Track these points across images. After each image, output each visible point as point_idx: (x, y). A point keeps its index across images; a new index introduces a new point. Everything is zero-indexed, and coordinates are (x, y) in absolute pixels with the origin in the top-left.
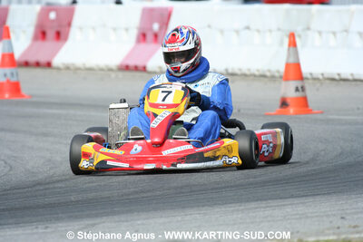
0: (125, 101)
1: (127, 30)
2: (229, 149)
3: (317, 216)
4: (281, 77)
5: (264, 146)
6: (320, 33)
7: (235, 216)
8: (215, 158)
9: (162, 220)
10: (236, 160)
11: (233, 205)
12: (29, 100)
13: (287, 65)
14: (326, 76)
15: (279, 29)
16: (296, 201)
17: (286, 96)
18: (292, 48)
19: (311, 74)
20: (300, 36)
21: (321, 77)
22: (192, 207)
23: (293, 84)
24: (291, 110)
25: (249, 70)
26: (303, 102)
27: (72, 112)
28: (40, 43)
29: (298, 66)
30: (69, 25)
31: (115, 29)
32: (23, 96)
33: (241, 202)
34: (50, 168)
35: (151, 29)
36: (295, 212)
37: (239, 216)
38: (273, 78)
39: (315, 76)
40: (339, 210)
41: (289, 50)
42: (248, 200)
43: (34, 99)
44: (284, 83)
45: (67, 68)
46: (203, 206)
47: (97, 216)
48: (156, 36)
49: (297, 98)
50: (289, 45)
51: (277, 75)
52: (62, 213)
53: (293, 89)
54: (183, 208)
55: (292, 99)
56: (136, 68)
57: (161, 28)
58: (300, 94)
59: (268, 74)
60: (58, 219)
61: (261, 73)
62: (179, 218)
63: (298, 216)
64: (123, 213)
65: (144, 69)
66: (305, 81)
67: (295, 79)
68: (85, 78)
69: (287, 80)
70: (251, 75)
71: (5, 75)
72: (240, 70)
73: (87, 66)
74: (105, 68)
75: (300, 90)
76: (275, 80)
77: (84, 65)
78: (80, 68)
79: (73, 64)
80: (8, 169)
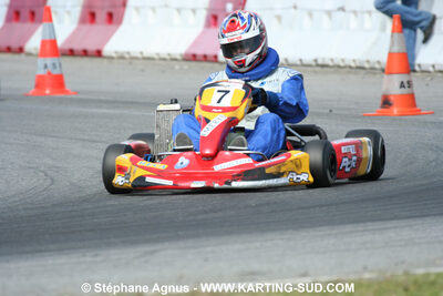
0: (176, 102)
1: (194, 11)
2: (297, 164)
4: (383, 71)
5: (344, 160)
8: (279, 175)
10: (306, 177)
12: (74, 96)
13: (391, 55)
14: (437, 68)
16: (402, 223)
17: (388, 93)
18: (396, 35)
19: (419, 66)
21: (431, 69)
23: (397, 79)
24: (395, 110)
25: (343, 60)
26: (410, 100)
27: (125, 112)
28: (88, 27)
29: (403, 56)
30: (124, 5)
31: (179, 10)
32: (67, 92)
35: (224, 10)
38: (373, 68)
39: (424, 68)
41: (392, 36)
43: (79, 96)
44: (385, 76)
45: (122, 58)
49: (402, 95)
50: (393, 31)
51: (377, 66)
53: (397, 85)
55: (395, 96)
56: (205, 58)
57: (235, 8)
58: (405, 91)
59: (367, 66)
61: (358, 64)
62: (258, 244)
65: (216, 59)
66: (412, 74)
67: (400, 73)
68: (143, 70)
69: (390, 73)
70: (345, 67)
71: (46, 66)
72: (332, 60)
73: (145, 55)
74: (168, 57)
75: (406, 85)
76: (375, 74)
77: (141, 53)
78: (136, 58)
79: (128, 53)
80: (49, 182)
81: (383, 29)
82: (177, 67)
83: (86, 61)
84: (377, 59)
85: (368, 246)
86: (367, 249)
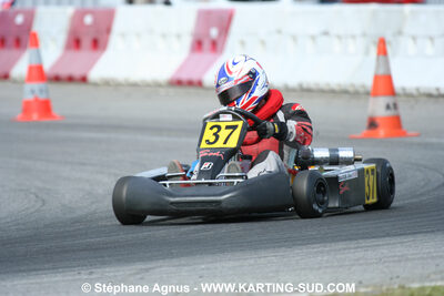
1: (179, 36)
4: (367, 94)
6: (414, 38)
9: (231, 264)
13: (377, 78)
14: (422, 91)
15: (364, 35)
16: (393, 240)
17: (374, 116)
18: (381, 57)
19: (404, 89)
21: (415, 92)
23: (383, 101)
24: (381, 132)
25: (328, 85)
26: (396, 122)
28: (74, 54)
29: (389, 78)
30: (108, 30)
31: (164, 36)
32: (54, 117)
34: (93, 203)
35: (208, 35)
37: (325, 258)
38: (357, 92)
39: (408, 91)
41: (378, 59)
44: (371, 99)
45: (107, 83)
47: (151, 259)
48: (214, 43)
49: (388, 118)
50: (379, 54)
51: (361, 90)
52: (109, 256)
53: (383, 107)
55: (381, 119)
56: (190, 83)
57: (220, 34)
58: (391, 113)
59: (351, 89)
60: (104, 264)
61: (343, 89)
62: (252, 261)
65: (200, 84)
66: (398, 97)
67: (385, 94)
69: (375, 95)
71: (33, 92)
74: (152, 84)
75: (391, 106)
77: (126, 80)
79: (113, 80)
80: (40, 203)
81: (367, 52)
82: (162, 91)
85: (361, 262)
86: (361, 265)
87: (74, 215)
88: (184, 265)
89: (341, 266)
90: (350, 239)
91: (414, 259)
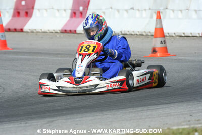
1: (65, 10)
3: (177, 115)
4: (152, 36)
6: (173, 11)
7: (131, 115)
9: (91, 118)
11: (129, 109)
12: (11, 50)
13: (156, 29)
14: (177, 35)
15: (150, 9)
16: (164, 106)
17: (155, 47)
18: (158, 20)
19: (168, 34)
20: (162, 13)
21: (174, 35)
22: (107, 110)
23: (159, 40)
24: (158, 54)
25: (133, 32)
26: (165, 50)
27: (35, 57)
28: (16, 18)
29: (162, 29)
30: (33, 8)
31: (58, 10)
32: (8, 48)
33: (134, 107)
34: (26, 89)
35: (79, 10)
36: (164, 113)
37: (133, 115)
38: (147, 35)
39: (170, 35)
40: (188, 111)
41: (156, 20)
42: (138, 106)
43: (14, 50)
44: (154, 39)
45: (32, 32)
46: (112, 110)
48: (81, 13)
49: (161, 47)
50: (157, 18)
51: (149, 34)
53: (159, 43)
54: (102, 111)
55: (158, 48)
56: (70, 32)
57: (84, 9)
58: (163, 45)
59: (144, 34)
61: (141, 34)
63: (166, 115)
64: (68, 114)
65: (75, 32)
66: (166, 37)
67: (160, 37)
68: (42, 38)
69: (155, 37)
70: (135, 35)
72: (129, 32)
73: (43, 31)
74: (53, 32)
75: (163, 43)
76: (148, 38)
77: (41, 30)
78: (39, 32)
79: (35, 30)
80: (2, 90)
81: (151, 17)
82: (58, 36)
83: (16, 34)
84: (149, 31)
85: (150, 116)
86: (150, 118)
87: (18, 95)
88: (69, 119)
89: (140, 119)
90: (144, 106)
91: (174, 115)
